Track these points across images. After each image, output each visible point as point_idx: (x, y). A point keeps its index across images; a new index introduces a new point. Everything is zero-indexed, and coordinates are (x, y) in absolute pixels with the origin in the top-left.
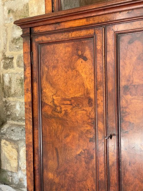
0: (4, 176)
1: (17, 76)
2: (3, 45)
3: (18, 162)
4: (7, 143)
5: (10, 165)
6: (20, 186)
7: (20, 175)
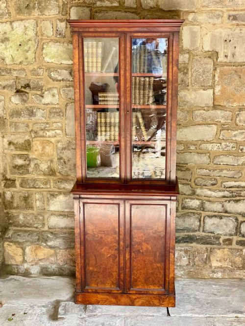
2: (2, 168)
4: (11, 244)
6: (27, 274)
7: (26, 266)
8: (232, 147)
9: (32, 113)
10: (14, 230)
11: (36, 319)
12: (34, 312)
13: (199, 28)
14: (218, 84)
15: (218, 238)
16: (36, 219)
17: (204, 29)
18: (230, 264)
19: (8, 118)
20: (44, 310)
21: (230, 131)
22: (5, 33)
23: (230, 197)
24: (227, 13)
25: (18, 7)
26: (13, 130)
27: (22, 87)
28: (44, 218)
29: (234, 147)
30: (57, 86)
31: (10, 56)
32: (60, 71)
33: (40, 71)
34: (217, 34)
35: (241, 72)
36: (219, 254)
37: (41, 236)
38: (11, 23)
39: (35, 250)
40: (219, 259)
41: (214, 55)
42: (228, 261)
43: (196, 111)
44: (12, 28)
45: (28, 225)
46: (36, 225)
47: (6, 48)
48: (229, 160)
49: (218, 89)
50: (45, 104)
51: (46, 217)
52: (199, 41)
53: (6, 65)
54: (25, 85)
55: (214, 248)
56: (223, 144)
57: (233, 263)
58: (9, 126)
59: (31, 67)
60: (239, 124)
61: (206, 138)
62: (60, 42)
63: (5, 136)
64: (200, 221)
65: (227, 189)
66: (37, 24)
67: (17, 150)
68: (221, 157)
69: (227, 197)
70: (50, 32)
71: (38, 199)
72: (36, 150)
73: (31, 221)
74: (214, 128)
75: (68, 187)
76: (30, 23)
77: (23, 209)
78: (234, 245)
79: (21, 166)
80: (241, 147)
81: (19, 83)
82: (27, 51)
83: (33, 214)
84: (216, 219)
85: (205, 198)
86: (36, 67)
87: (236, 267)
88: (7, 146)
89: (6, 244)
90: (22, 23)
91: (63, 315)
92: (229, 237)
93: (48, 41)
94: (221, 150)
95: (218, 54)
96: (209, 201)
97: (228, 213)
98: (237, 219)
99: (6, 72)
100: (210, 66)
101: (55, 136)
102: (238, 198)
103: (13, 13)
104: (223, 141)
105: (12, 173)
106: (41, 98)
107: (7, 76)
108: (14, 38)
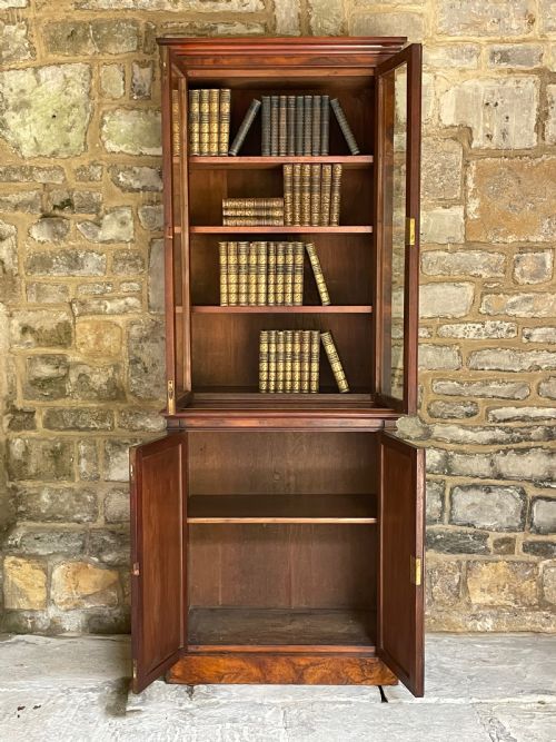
0: (14, 620)
1: (43, 443)
2: (5, 385)
3: (48, 593)
4: (20, 561)
5: (28, 600)
6: (54, 631)
7: (52, 612)
8: (508, 331)
9: (76, 261)
10: (29, 528)
11: (76, 715)
12: (71, 702)
13: (432, 78)
14: (473, 197)
15: (483, 537)
16: (78, 501)
17: (443, 80)
18: (513, 598)
19: (23, 273)
20: (95, 696)
21: (501, 295)
22: (23, 91)
23: (507, 442)
24: (489, 47)
25: (52, 37)
26: (33, 300)
27: (55, 207)
28: (96, 497)
29: (513, 331)
30: (131, 202)
31: (32, 141)
32: (137, 170)
33: (96, 171)
34: (470, 91)
35: (522, 169)
36: (486, 573)
37: (87, 540)
38: (36, 70)
39: (74, 573)
40: (485, 586)
41: (463, 133)
42: (506, 590)
43: (430, 254)
44: (38, 81)
45: (59, 516)
46: (78, 516)
47: (24, 123)
48: (502, 359)
49: (473, 205)
50: (103, 242)
51: (101, 495)
52: (432, 106)
53: (23, 158)
54: (63, 203)
55: (474, 562)
56: (489, 323)
57: (518, 595)
58: (24, 290)
59: (76, 164)
60: (521, 281)
61: (452, 311)
62: (138, 109)
63: (15, 313)
64: (442, 498)
65: (501, 424)
66: (91, 73)
67: (40, 346)
68: (485, 352)
69: (501, 443)
70: (118, 89)
71: (85, 455)
72: (82, 344)
73: (67, 507)
74: (469, 289)
75: (152, 426)
76: (76, 70)
77: (50, 479)
78: (519, 554)
79: (49, 380)
80: (527, 331)
81: (49, 198)
82: (69, 130)
83: (71, 489)
84: (479, 492)
85: (452, 446)
86: (86, 163)
87: (525, 604)
88: (18, 336)
89: (9, 560)
90: (60, 71)
91: (140, 704)
92: (508, 535)
93: (113, 107)
94: (484, 338)
95: (471, 132)
96: (462, 453)
97: (504, 479)
98: (523, 493)
99: (23, 173)
100: (457, 157)
101: (125, 312)
102: (524, 444)
103: (41, 48)
104: (487, 317)
105: (27, 396)
106: (96, 228)
107: (24, 182)
108: (41, 101)
